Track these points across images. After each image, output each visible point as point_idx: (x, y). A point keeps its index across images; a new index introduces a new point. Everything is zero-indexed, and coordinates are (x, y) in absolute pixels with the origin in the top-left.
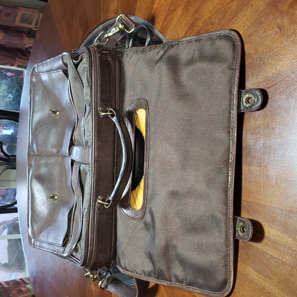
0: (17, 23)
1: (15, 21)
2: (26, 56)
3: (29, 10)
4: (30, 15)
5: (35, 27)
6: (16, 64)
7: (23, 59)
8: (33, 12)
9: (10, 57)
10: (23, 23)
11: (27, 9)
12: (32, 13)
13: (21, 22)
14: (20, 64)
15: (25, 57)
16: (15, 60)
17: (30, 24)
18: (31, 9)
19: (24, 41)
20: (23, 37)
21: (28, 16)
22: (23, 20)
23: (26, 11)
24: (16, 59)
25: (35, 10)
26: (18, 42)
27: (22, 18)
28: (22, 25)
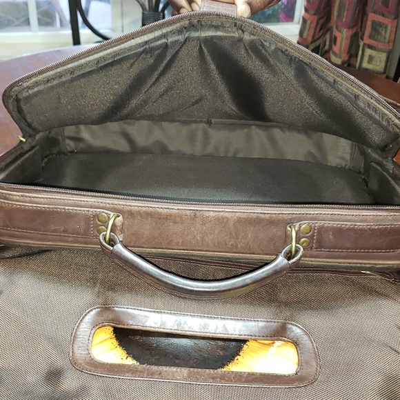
0: (372, 17)
1: (375, 12)
2: (320, 31)
3: (393, 36)
4: (385, 38)
5: (364, 44)
6: (307, 16)
7: (317, 25)
8: (388, 43)
9: (319, 7)
10: (372, 27)
11: (394, 32)
12: (387, 40)
13: (374, 23)
14: (309, 22)
15: (318, 30)
16: (315, 14)
17: (371, 37)
18: (393, 39)
19: (345, 30)
20: (353, 28)
21: (383, 33)
22: (376, 27)
23: (391, 31)
24: (316, 17)
25: (391, 44)
26: (344, 20)
27: (380, 25)
28: (369, 23)
